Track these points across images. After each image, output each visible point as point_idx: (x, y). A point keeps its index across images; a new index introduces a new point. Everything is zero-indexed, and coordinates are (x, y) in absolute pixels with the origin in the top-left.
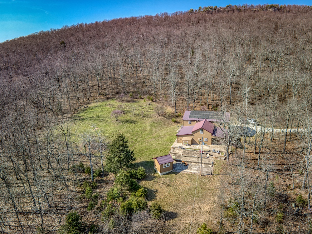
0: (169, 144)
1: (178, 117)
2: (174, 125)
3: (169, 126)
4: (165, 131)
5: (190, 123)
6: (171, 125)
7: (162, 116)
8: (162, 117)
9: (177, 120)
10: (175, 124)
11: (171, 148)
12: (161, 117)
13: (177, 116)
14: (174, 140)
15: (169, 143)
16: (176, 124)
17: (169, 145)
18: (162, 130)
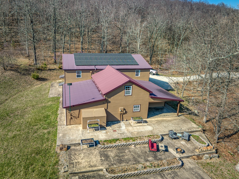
0: (44, 134)
1: (42, 70)
2: (37, 85)
3: (29, 86)
4: (22, 98)
5: (79, 76)
6: (31, 85)
7: (11, 70)
8: (12, 72)
9: (42, 75)
10: (38, 82)
11: (58, 151)
12: (8, 73)
13: (39, 69)
14: (52, 118)
15: (46, 131)
16: (40, 82)
17: (48, 140)
18: (15, 97)
